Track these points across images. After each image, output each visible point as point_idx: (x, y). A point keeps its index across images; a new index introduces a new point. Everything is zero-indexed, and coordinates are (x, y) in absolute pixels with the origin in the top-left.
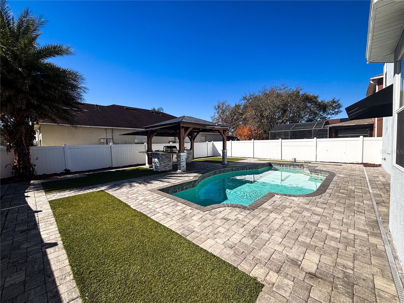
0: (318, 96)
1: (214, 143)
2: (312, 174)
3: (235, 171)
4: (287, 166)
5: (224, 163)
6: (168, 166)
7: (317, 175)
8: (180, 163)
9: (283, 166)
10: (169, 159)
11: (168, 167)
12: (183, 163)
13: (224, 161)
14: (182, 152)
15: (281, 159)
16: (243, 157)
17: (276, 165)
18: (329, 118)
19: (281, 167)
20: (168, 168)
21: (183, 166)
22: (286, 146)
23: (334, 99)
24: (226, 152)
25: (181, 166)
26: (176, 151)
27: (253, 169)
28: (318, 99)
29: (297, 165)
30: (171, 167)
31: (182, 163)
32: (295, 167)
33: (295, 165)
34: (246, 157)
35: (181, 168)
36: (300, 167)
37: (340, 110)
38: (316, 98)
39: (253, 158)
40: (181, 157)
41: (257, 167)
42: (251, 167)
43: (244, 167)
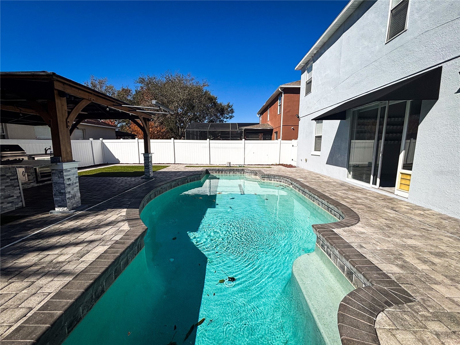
0: (216, 98)
1: (104, 141)
2: (264, 180)
3: (174, 187)
4: (227, 172)
5: (149, 176)
6: (10, 199)
7: (270, 180)
8: (64, 189)
9: (222, 173)
10: (11, 180)
11: (8, 203)
12: (73, 189)
13: (149, 172)
14: (65, 162)
15: (210, 164)
16: (159, 164)
17: (214, 172)
18: (225, 122)
19: (220, 174)
20: (10, 204)
21: (74, 197)
22: (215, 148)
23: (229, 104)
24: (151, 157)
25: (67, 197)
26: (21, 158)
27: (194, 181)
28: (216, 101)
29: (237, 170)
30: (22, 201)
31: (68, 190)
32: (236, 172)
33: (235, 170)
34: (164, 164)
35: (68, 201)
36: (240, 173)
37: (233, 115)
38: (216, 99)
39: (173, 164)
40: (65, 174)
41: (199, 178)
42: (193, 178)
43: (185, 180)
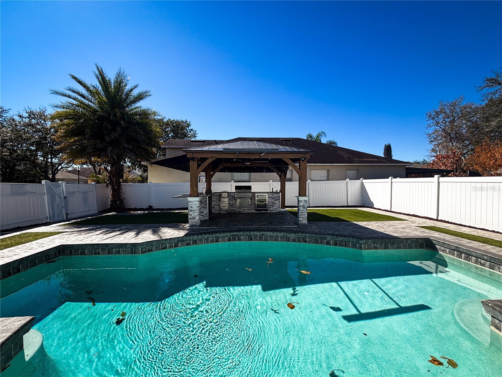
1: (364, 181)
5: (299, 222)
12: (194, 213)
14: (191, 197)
20: (202, 217)
27: (345, 246)
31: (190, 213)
40: (189, 204)
